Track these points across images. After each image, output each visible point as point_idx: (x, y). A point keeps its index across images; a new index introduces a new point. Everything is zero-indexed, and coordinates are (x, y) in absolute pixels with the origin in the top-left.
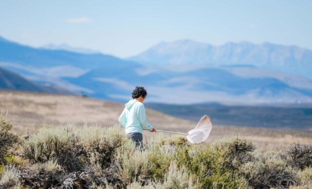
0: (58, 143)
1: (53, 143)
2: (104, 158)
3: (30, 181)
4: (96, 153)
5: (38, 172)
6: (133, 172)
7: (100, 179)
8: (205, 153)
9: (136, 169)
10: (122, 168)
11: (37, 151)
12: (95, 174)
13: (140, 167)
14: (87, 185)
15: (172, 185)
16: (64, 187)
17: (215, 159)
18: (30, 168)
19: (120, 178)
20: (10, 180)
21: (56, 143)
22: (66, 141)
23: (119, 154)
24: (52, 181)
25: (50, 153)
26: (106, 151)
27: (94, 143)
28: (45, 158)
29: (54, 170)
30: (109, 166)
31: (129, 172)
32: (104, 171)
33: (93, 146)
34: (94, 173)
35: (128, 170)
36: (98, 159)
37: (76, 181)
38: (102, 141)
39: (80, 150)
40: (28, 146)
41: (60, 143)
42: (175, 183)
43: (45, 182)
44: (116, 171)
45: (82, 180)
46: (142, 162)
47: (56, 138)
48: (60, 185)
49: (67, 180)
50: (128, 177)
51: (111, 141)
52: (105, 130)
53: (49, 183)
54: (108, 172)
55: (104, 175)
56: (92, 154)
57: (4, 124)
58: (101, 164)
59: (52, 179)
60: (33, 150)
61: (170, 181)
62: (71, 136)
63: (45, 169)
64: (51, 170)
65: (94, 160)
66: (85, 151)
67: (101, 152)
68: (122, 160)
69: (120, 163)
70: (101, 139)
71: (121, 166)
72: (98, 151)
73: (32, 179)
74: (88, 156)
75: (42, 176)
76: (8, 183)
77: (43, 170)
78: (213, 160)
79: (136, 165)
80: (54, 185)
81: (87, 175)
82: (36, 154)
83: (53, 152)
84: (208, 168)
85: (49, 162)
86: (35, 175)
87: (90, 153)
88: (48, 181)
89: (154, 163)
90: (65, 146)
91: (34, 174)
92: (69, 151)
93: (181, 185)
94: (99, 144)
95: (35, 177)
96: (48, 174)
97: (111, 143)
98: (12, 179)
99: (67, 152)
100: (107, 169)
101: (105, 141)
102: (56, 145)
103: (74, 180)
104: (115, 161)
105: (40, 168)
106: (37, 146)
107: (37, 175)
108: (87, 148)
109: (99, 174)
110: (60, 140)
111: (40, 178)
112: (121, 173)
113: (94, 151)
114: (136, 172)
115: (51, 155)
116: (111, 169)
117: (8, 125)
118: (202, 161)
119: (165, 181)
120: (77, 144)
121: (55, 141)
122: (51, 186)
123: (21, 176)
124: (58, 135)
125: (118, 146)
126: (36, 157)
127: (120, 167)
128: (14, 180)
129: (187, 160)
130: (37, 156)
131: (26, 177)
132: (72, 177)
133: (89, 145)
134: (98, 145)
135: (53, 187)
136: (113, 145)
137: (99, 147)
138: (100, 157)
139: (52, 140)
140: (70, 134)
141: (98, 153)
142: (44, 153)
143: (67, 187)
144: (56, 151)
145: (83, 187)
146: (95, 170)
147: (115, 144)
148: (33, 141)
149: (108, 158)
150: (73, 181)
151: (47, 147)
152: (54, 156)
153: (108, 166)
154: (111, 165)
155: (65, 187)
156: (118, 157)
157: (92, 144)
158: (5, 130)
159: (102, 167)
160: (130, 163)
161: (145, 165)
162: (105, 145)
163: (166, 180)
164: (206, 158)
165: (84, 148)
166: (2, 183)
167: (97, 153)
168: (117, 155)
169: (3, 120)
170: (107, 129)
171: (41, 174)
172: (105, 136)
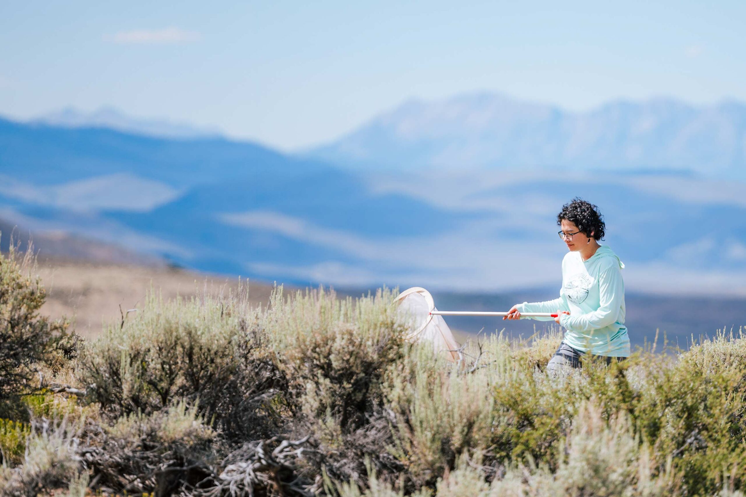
0: (196, 350)
1: (179, 349)
2: (348, 399)
3: (110, 471)
4: (321, 380)
5: (136, 441)
6: (446, 442)
7: (336, 465)
8: (677, 379)
9: (458, 430)
10: (411, 429)
11: (128, 376)
12: (322, 449)
13: (470, 425)
14: (296, 484)
15: (586, 476)
16: (224, 491)
17: (710, 400)
18: (111, 429)
19: (403, 461)
20: (53, 465)
21: (191, 348)
22: (222, 342)
23: (397, 383)
24: (182, 472)
25: (172, 383)
26: (352, 374)
27: (314, 350)
28: (155, 399)
29: (189, 434)
30: (368, 422)
31: (433, 440)
32: (349, 438)
33: (311, 359)
34: (316, 445)
35: (429, 435)
36: (328, 401)
37: (261, 469)
38: (339, 344)
39: (267, 374)
40: (98, 360)
41: (205, 350)
42: (596, 470)
43: (159, 475)
44: (390, 440)
45: (284, 468)
46: (473, 408)
47: (190, 333)
48: (210, 484)
49: (230, 467)
50: (430, 458)
51: (369, 343)
52: (349, 305)
53: (172, 476)
54: (362, 441)
55: (351, 454)
56: (310, 386)
57: (21, 287)
58: (339, 418)
59: (182, 465)
60: (115, 373)
61: (579, 465)
62: (238, 328)
63: (160, 434)
64: (178, 436)
65: (316, 405)
66: (284, 378)
67: (338, 380)
68: (409, 401)
69: (403, 413)
70: (339, 336)
71: (407, 421)
72: (326, 376)
73: (116, 465)
74: (294, 392)
75: (149, 454)
76: (47, 475)
77: (152, 435)
78: (704, 400)
79: (456, 416)
80: (192, 482)
81: (299, 452)
82: (126, 387)
83: (180, 381)
84: (689, 427)
85: (172, 410)
86: (128, 451)
87: (301, 380)
88: (168, 473)
89: (512, 413)
90: (218, 360)
91: (123, 448)
92: (232, 378)
93: (615, 477)
94: (329, 354)
95: (128, 458)
96: (170, 448)
97: (370, 350)
98: (60, 462)
99: (225, 379)
100: (360, 431)
101: (351, 342)
102: (190, 355)
103: (257, 465)
104: (386, 406)
105: (145, 427)
106: (129, 360)
107: (134, 452)
108: (291, 365)
109: (333, 449)
110: (203, 340)
111: (142, 463)
112: (408, 447)
113: (314, 376)
114: (456, 441)
115: (174, 388)
116: (373, 432)
117: (32, 293)
118: (668, 403)
119: (562, 466)
120: (256, 355)
121: (187, 345)
122: (179, 485)
123: (83, 454)
124: (197, 323)
125: (393, 360)
126: (125, 394)
127: (402, 426)
128: (67, 464)
129: (624, 401)
130: (130, 391)
131: (97, 458)
132: (251, 458)
133: (300, 355)
134: (327, 357)
135: (189, 489)
136: (375, 357)
137: (330, 365)
138: (333, 394)
139: (177, 338)
140: (234, 322)
141: (328, 381)
142: (150, 382)
143: (233, 488)
144: (191, 376)
145: (284, 489)
146: (318, 435)
147: (383, 352)
148: (116, 342)
149: (359, 396)
150: (255, 470)
151: (163, 363)
152: (183, 391)
153: (362, 423)
154: (371, 420)
155: (228, 489)
156: (395, 394)
157: (309, 353)
158: (24, 310)
159: (343, 424)
160: (436, 411)
161: (486, 417)
162: (351, 354)
163: (566, 462)
164: (681, 396)
165: (281, 366)
166: (29, 475)
167: (326, 382)
168: (391, 387)
169: (14, 275)
170: (354, 305)
171: (146, 447)
172: (349, 326)
